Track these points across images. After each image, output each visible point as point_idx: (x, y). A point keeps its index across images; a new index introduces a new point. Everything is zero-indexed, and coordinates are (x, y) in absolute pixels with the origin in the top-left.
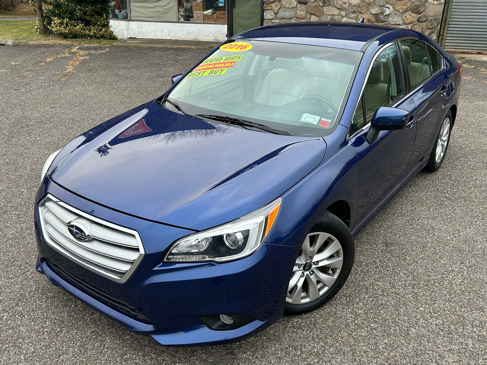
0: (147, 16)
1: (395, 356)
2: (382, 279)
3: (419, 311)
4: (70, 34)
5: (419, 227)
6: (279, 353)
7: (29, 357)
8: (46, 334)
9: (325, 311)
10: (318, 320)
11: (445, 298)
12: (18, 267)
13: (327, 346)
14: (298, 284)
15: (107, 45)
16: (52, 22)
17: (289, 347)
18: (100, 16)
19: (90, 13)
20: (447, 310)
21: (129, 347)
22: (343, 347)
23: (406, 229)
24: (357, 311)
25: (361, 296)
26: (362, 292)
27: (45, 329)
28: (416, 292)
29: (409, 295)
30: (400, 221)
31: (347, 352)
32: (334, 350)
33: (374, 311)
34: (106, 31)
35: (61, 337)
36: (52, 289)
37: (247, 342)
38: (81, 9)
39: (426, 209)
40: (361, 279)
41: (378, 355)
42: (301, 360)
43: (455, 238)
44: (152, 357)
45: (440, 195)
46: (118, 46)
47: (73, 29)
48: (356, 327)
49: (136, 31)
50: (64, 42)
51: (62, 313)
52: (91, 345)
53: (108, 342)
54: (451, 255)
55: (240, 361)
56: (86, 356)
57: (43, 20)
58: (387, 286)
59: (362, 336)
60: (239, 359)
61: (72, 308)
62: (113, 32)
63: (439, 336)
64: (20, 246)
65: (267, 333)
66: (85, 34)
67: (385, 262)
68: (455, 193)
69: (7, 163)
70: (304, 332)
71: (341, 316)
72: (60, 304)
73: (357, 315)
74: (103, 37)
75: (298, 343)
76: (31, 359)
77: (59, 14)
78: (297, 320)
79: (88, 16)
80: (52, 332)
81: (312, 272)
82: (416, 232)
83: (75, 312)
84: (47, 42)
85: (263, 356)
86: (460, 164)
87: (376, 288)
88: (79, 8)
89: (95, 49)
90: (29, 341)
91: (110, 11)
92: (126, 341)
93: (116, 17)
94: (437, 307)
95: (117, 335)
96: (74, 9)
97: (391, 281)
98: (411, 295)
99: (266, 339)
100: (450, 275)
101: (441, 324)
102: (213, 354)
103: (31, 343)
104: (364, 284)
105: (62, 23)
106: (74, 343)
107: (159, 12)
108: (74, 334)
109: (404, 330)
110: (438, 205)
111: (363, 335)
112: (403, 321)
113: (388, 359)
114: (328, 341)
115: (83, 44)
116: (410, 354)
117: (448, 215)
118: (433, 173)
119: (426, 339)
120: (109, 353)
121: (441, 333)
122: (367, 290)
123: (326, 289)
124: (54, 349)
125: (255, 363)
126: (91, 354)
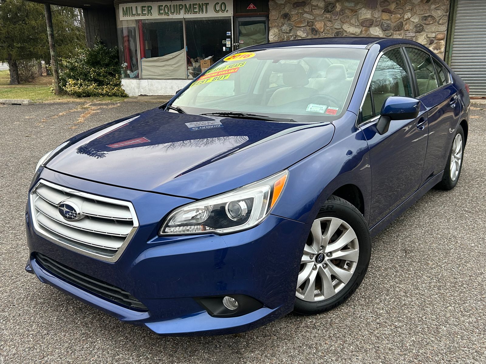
0: (158, 74)
1: (425, 353)
2: (404, 282)
3: (448, 310)
4: (84, 93)
5: (439, 236)
6: (291, 351)
7: (10, 359)
8: (31, 337)
9: (342, 311)
10: (335, 320)
11: (476, 298)
12: (9, 277)
13: (346, 344)
14: (310, 278)
15: (119, 102)
16: (67, 84)
17: (303, 345)
18: (113, 77)
19: (103, 75)
20: (480, 309)
21: (122, 347)
22: (364, 345)
23: (426, 237)
24: (378, 311)
25: (381, 297)
26: (382, 294)
27: (30, 332)
28: (443, 293)
29: (435, 295)
30: (419, 232)
31: (370, 349)
32: (354, 348)
33: (398, 311)
34: (118, 90)
35: (48, 339)
36: (43, 296)
37: (254, 342)
38: (95, 71)
39: (445, 221)
40: (381, 282)
41: (405, 352)
42: (316, 358)
43: (480, 244)
44: (147, 357)
45: (458, 209)
46: (129, 102)
47: (86, 88)
48: (378, 325)
49: (147, 89)
50: (78, 100)
51: (50, 317)
52: (80, 347)
53: (99, 343)
54: (477, 259)
55: (247, 360)
56: (73, 356)
57: (58, 81)
58: (409, 288)
59: (385, 334)
60: (245, 358)
61: (62, 313)
62: (124, 91)
63: (474, 333)
64: (13, 259)
65: (277, 332)
66: (98, 93)
67: (405, 266)
68: (475, 207)
69: (11, 193)
70: (320, 331)
71: (360, 316)
72: (49, 309)
73: (378, 316)
74: (115, 95)
75: (313, 341)
76: (12, 361)
77: (74, 76)
78: (311, 320)
79: (101, 77)
80: (38, 335)
81: (325, 265)
82: (436, 240)
83: (65, 316)
84: (61, 100)
85: (273, 355)
86: (476, 183)
87: (397, 290)
88: (93, 69)
89: (107, 105)
90: (11, 343)
91: (122, 72)
92: (119, 342)
93: (127, 76)
94: (468, 306)
95: (109, 336)
96: (88, 71)
97: (413, 283)
98: (437, 296)
99: (277, 339)
100: (478, 277)
101: (475, 322)
102: (216, 354)
103: (13, 345)
104: (383, 286)
105: (76, 84)
106: (61, 345)
107: (169, 70)
108: (62, 336)
109: (433, 328)
110: (458, 217)
111: (387, 334)
112: (430, 320)
113: (417, 356)
114: (347, 339)
115: (96, 101)
116: (442, 351)
117: (470, 226)
118: (449, 191)
119: (459, 336)
120: (99, 354)
121: (475, 331)
122: (388, 292)
123: (342, 286)
124: (38, 350)
125: (264, 361)
126: (79, 354)
